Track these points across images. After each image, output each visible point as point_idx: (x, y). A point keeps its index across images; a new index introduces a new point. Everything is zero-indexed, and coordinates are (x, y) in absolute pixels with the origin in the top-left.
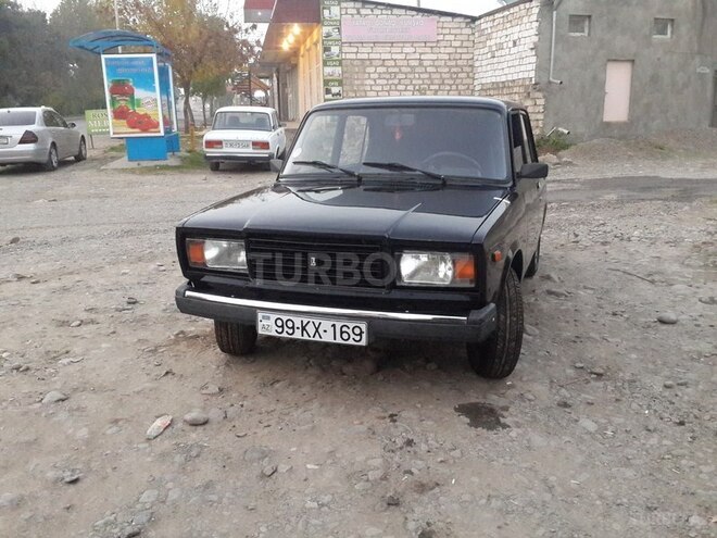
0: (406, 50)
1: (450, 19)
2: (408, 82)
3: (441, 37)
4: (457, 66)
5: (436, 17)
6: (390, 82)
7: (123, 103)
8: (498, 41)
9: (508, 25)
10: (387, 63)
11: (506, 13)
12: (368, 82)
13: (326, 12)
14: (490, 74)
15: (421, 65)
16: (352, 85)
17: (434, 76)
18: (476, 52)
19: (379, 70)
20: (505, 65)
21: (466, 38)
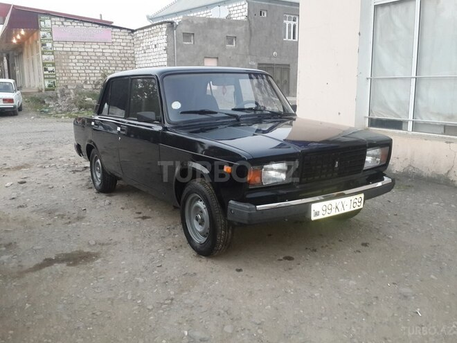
0: (93, 47)
1: (119, 30)
2: (96, 65)
3: (114, 40)
4: (125, 57)
5: (111, 29)
6: (85, 65)
8: (147, 44)
9: (152, 36)
10: (82, 54)
11: (150, 29)
12: (71, 64)
13: (42, 23)
14: (144, 62)
15: (103, 55)
16: (61, 66)
17: (111, 62)
18: (136, 49)
19: (78, 57)
20: (151, 58)
21: (128, 41)
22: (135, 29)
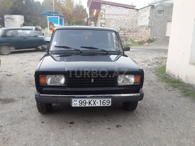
0: (121, 17)
1: (132, 9)
2: (121, 24)
3: (130, 14)
4: (133, 21)
5: (129, 9)
6: (116, 24)
7: (51, 27)
8: (142, 15)
9: (144, 12)
10: (116, 20)
11: (144, 9)
12: (111, 24)
13: (102, 7)
14: (140, 23)
15: (124, 20)
16: (107, 25)
17: (127, 23)
18: (138, 18)
19: (114, 21)
20: (143, 21)
21: (136, 14)
22: (139, 9)
